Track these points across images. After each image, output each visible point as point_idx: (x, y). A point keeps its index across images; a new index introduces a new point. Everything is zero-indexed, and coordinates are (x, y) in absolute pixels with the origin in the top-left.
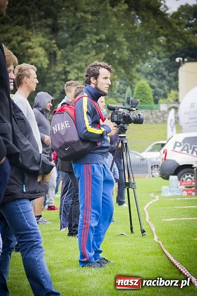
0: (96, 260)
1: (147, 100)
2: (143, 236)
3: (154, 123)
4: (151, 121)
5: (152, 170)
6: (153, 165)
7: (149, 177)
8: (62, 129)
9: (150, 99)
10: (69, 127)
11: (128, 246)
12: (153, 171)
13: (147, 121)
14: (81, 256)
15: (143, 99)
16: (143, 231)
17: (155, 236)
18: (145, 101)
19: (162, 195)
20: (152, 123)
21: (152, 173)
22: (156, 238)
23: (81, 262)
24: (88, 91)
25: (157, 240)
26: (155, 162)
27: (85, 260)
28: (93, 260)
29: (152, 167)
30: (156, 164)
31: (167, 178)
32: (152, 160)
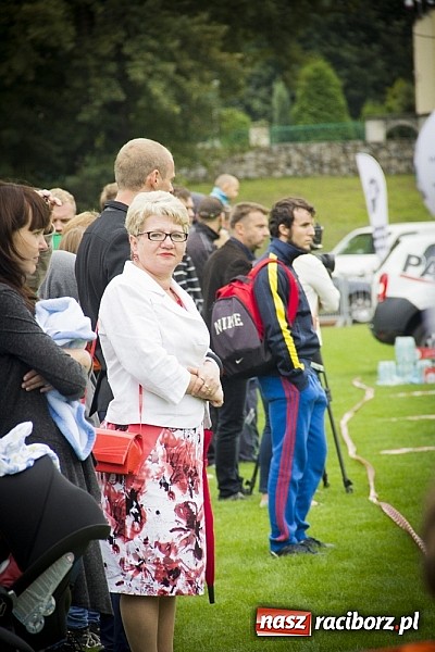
0: (299, 540)
1: (331, 112)
2: (347, 491)
3: (351, 174)
4: (344, 169)
5: (351, 303)
6: (354, 290)
7: (345, 324)
8: (230, 327)
9: (339, 108)
10: (241, 324)
11: (321, 514)
12: (354, 306)
13: (335, 171)
14: (273, 532)
15: (321, 109)
16: (347, 483)
17: (372, 492)
18: (326, 114)
19: (379, 383)
20: (345, 176)
21: (350, 314)
22: (373, 496)
23: (273, 543)
24: (277, 250)
25: (375, 501)
26: (357, 284)
27: (281, 538)
28: (295, 540)
29: (350, 296)
30: (361, 289)
31: (391, 342)
32: (350, 280)
